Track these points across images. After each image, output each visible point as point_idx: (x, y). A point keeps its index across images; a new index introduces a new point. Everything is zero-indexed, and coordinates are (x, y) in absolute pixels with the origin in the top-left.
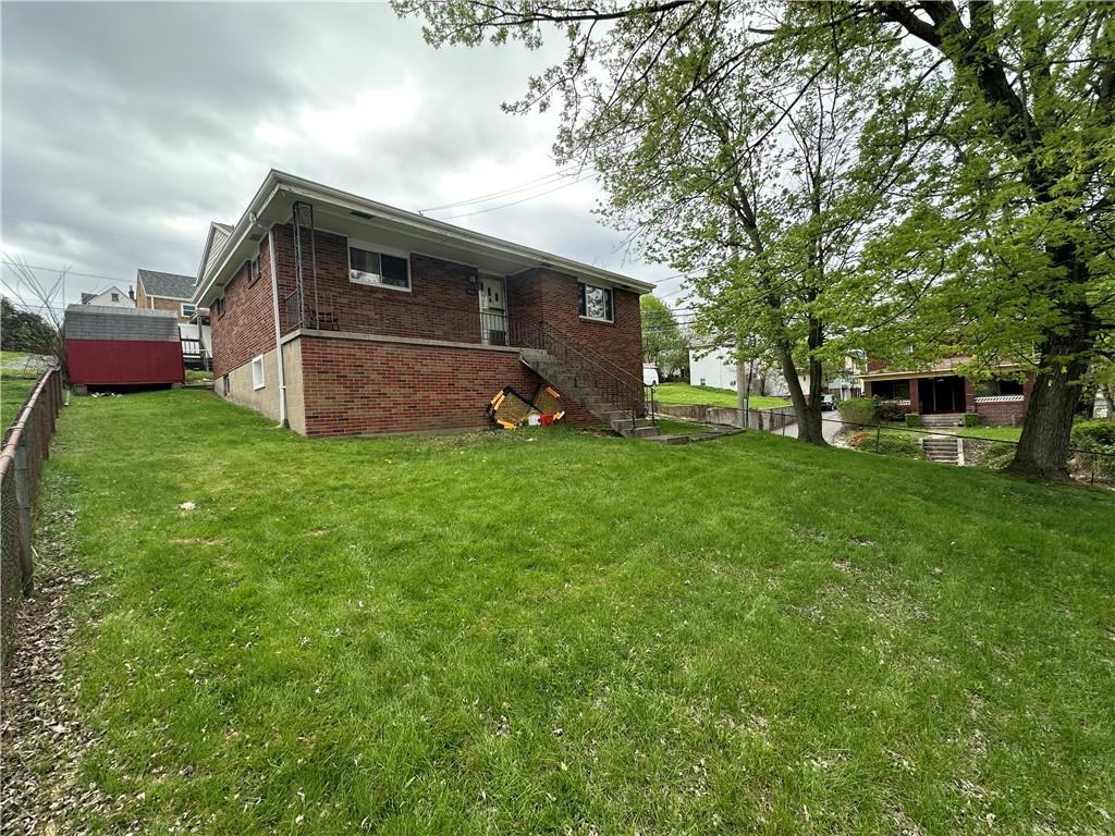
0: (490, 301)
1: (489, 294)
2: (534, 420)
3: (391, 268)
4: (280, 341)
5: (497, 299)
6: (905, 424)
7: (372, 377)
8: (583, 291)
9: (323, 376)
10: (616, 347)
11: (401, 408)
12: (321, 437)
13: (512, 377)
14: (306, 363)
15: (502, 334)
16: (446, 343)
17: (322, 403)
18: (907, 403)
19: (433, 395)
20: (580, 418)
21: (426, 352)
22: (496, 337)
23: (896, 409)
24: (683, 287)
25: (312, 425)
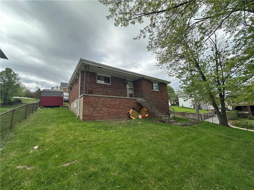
0: (129, 86)
1: (129, 85)
2: (140, 117)
3: (107, 79)
4: (79, 97)
5: (131, 86)
6: (248, 119)
7: (100, 105)
8: (153, 84)
9: (88, 105)
10: (161, 97)
11: (106, 113)
12: (86, 121)
13: (134, 105)
14: (84, 102)
15: (132, 94)
16: (118, 97)
17: (87, 112)
18: (247, 112)
19: (114, 110)
20: (152, 116)
21: (113, 99)
22: (131, 95)
23: (244, 114)
24: (180, 82)
25: (84, 118)
